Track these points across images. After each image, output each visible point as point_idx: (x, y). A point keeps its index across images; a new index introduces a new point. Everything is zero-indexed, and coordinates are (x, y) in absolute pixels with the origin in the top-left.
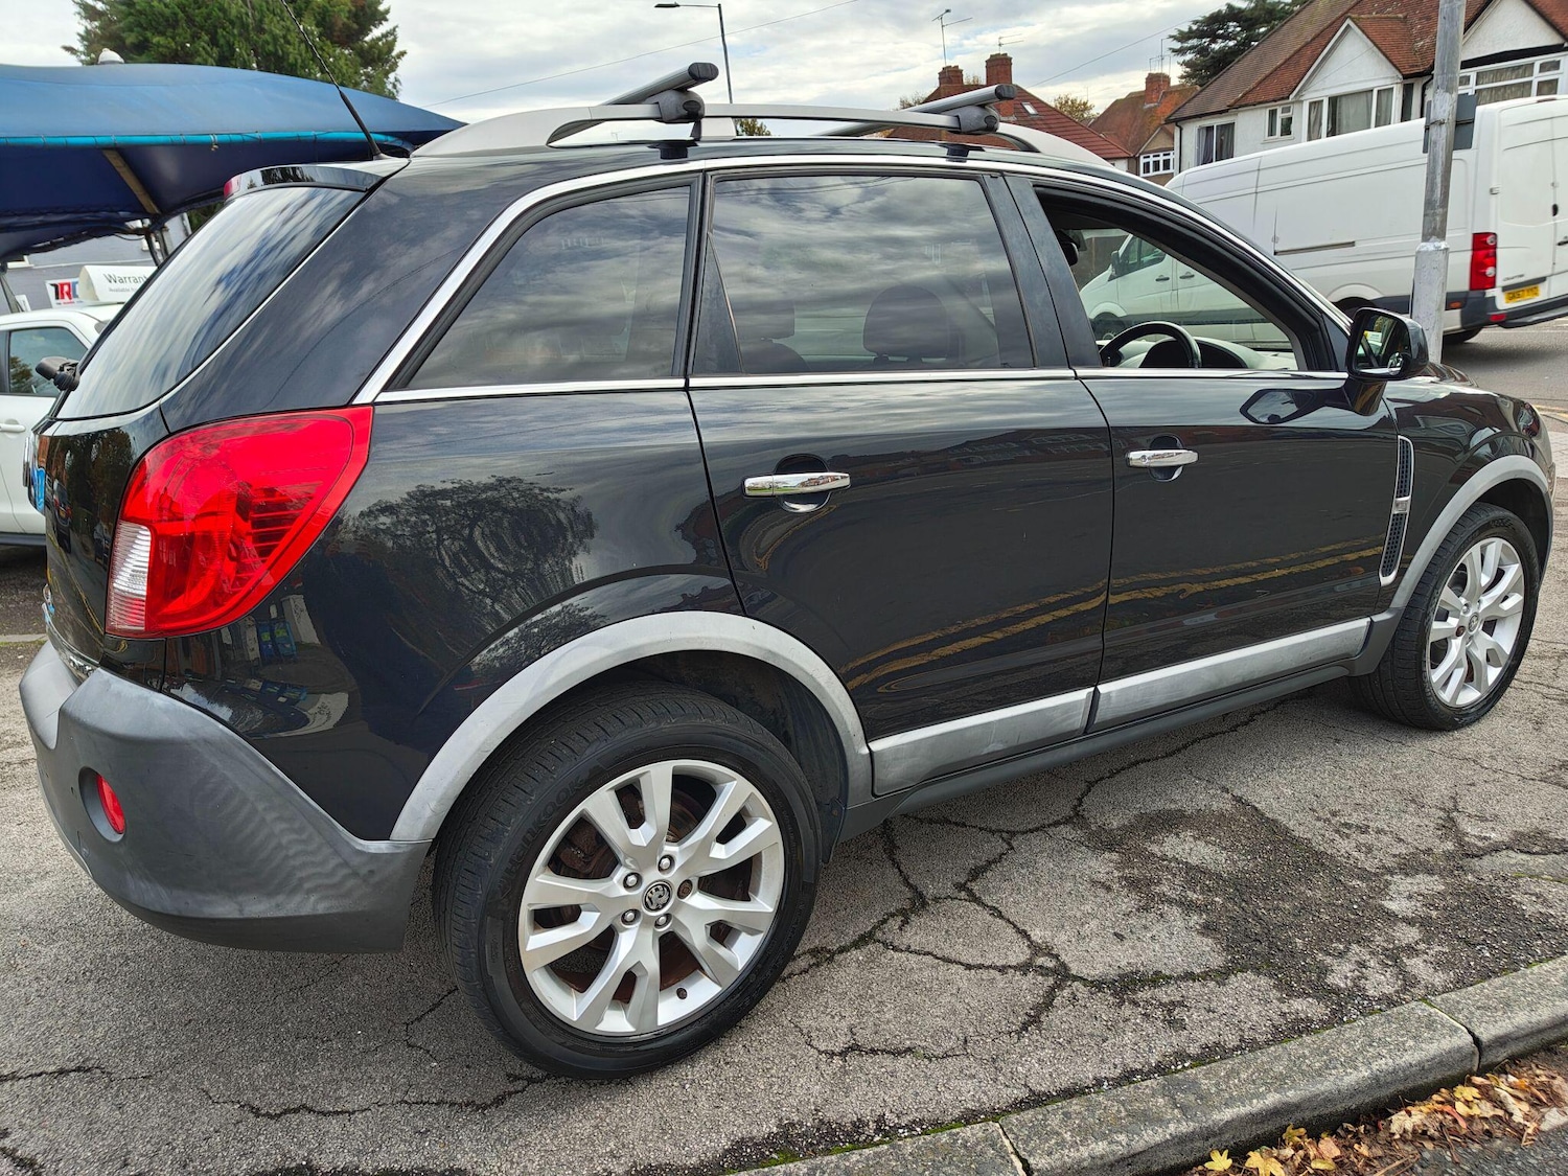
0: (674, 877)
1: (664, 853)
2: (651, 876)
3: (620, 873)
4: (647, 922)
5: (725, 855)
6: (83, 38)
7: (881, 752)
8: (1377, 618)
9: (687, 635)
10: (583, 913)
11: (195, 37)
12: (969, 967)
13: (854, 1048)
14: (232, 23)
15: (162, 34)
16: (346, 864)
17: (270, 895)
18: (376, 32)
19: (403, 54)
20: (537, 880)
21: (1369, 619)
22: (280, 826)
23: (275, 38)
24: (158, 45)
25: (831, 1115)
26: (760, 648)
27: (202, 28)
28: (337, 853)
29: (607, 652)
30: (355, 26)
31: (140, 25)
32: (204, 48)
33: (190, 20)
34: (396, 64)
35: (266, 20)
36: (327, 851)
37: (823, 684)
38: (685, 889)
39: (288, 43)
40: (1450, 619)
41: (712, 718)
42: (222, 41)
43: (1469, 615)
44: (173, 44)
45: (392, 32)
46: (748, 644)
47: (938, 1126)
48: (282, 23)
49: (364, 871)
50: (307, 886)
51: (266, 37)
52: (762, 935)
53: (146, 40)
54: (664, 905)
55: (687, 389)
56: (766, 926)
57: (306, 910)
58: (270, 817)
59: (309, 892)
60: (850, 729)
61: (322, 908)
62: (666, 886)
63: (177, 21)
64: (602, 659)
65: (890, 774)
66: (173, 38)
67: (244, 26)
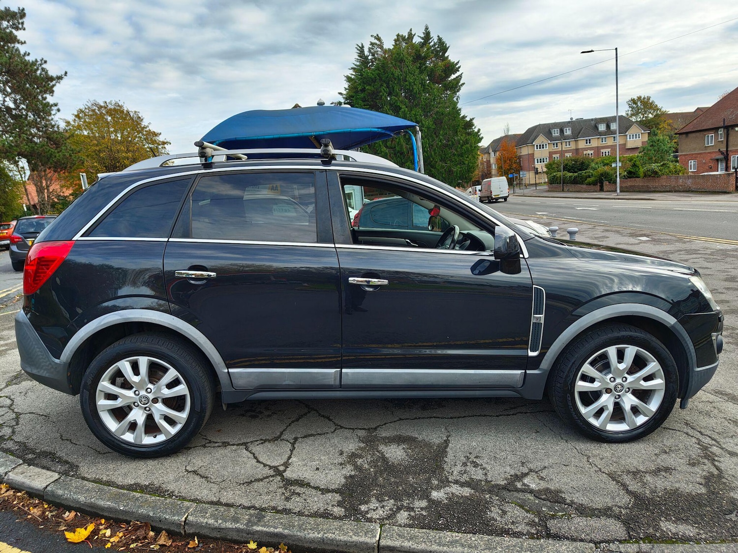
0: (151, 396)
1: (148, 387)
2: (143, 393)
3: (134, 389)
4: (141, 407)
5: (167, 393)
6: (346, 89)
7: (234, 373)
8: (528, 372)
9: (147, 317)
10: (119, 398)
11: (382, 85)
12: (258, 461)
13: (195, 472)
14: (395, 79)
15: (370, 85)
16: (50, 364)
17: (37, 368)
18: (453, 77)
19: (464, 84)
20: (102, 383)
21: (524, 371)
22: (38, 350)
23: (410, 83)
24: (368, 89)
25: (164, 486)
26: (174, 326)
27: (384, 82)
28: (49, 360)
29: (120, 318)
30: (444, 75)
31: (364, 83)
32: (383, 89)
33: (381, 79)
34: (460, 89)
35: (408, 76)
36: (47, 359)
37: (202, 343)
38: (155, 401)
39: (415, 85)
40: (596, 383)
41: (161, 346)
42: (391, 86)
43: (614, 384)
44: (373, 89)
45: (460, 76)
46: (169, 324)
47: (184, 499)
48: (414, 77)
49: (54, 367)
50: (44, 368)
51: (406, 83)
52: (181, 425)
53: (365, 88)
54: (146, 404)
55: (168, 241)
56: (184, 422)
57: (44, 375)
58: (36, 346)
59: (44, 370)
60: (216, 361)
61: (47, 375)
62: (147, 398)
63: (376, 80)
64: (118, 320)
65: (240, 383)
66: (373, 86)
67: (399, 79)
